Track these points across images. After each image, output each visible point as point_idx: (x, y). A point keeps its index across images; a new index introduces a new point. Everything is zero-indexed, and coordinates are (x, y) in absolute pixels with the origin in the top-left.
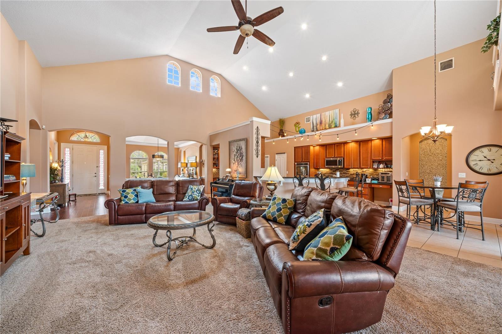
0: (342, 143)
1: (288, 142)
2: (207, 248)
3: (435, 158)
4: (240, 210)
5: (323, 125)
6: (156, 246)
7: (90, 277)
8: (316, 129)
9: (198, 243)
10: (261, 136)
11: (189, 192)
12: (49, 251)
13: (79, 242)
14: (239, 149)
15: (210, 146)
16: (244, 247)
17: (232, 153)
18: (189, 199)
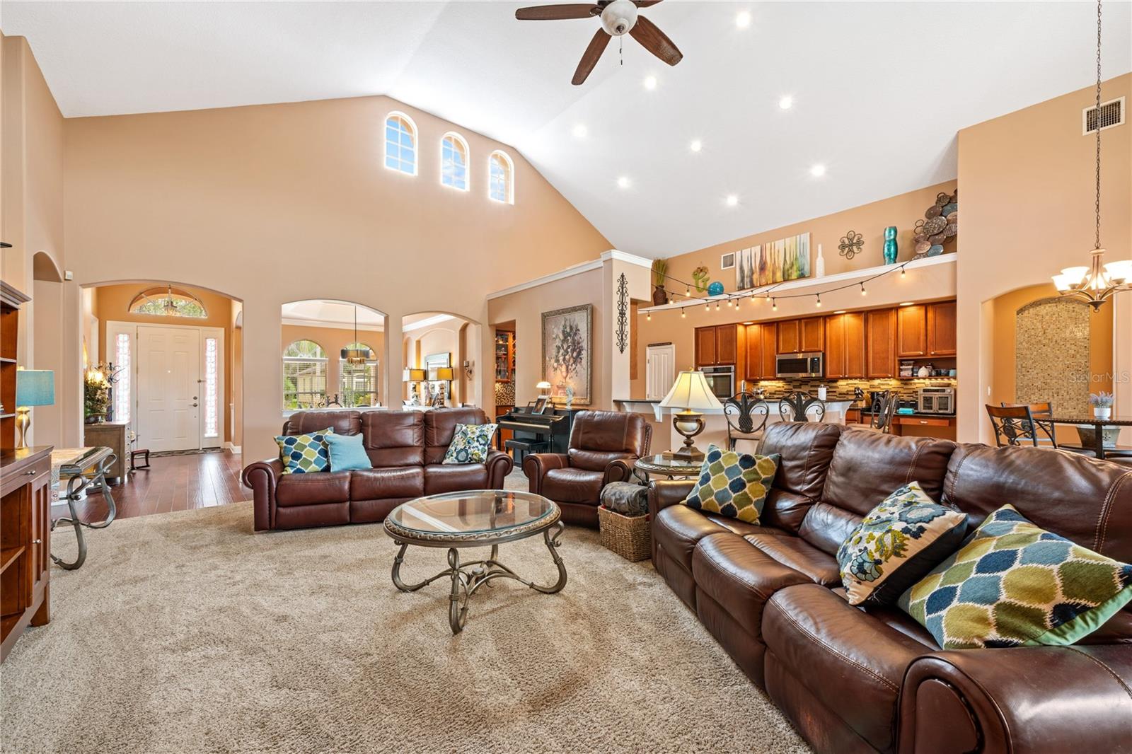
0: (820, 317)
1: (684, 316)
2: (543, 591)
3: (1058, 352)
4: (608, 487)
5: (767, 273)
6: (403, 589)
7: (242, 692)
8: (749, 284)
9: (518, 578)
10: (631, 299)
11: (459, 443)
12: (104, 612)
13: (182, 581)
14: (571, 333)
15: (490, 326)
16: (640, 587)
17: (549, 342)
18: (459, 461)
